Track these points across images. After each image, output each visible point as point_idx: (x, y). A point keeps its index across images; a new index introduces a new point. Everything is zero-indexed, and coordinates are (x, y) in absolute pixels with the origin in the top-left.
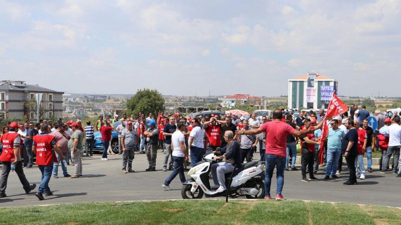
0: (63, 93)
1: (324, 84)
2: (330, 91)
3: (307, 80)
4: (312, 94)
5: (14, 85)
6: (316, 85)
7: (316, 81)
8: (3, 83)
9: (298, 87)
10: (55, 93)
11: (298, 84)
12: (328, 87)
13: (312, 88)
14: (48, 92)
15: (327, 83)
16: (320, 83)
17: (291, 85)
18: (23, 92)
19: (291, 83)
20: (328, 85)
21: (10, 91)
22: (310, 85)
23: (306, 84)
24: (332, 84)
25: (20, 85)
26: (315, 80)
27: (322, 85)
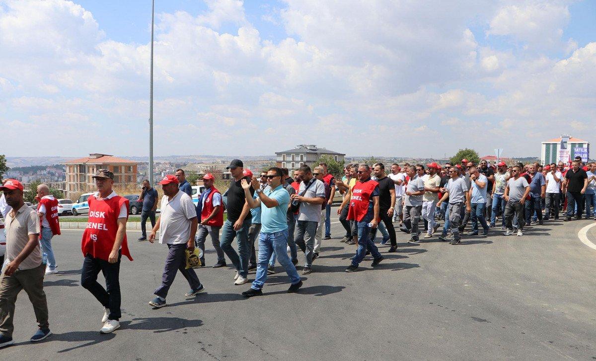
0: (345, 155)
1: (577, 146)
2: (583, 153)
3: (560, 142)
4: (565, 156)
5: (308, 148)
6: (569, 147)
7: (569, 144)
8: (300, 147)
9: (551, 148)
10: (339, 155)
11: (551, 146)
12: (582, 150)
13: (566, 150)
14: (334, 154)
15: (581, 145)
16: (573, 145)
17: (544, 147)
18: (316, 154)
19: (545, 145)
20: (582, 147)
21: (307, 153)
22: (563, 147)
23: (559, 147)
24: (585, 146)
25: (313, 148)
26: (568, 142)
27: (575, 147)
